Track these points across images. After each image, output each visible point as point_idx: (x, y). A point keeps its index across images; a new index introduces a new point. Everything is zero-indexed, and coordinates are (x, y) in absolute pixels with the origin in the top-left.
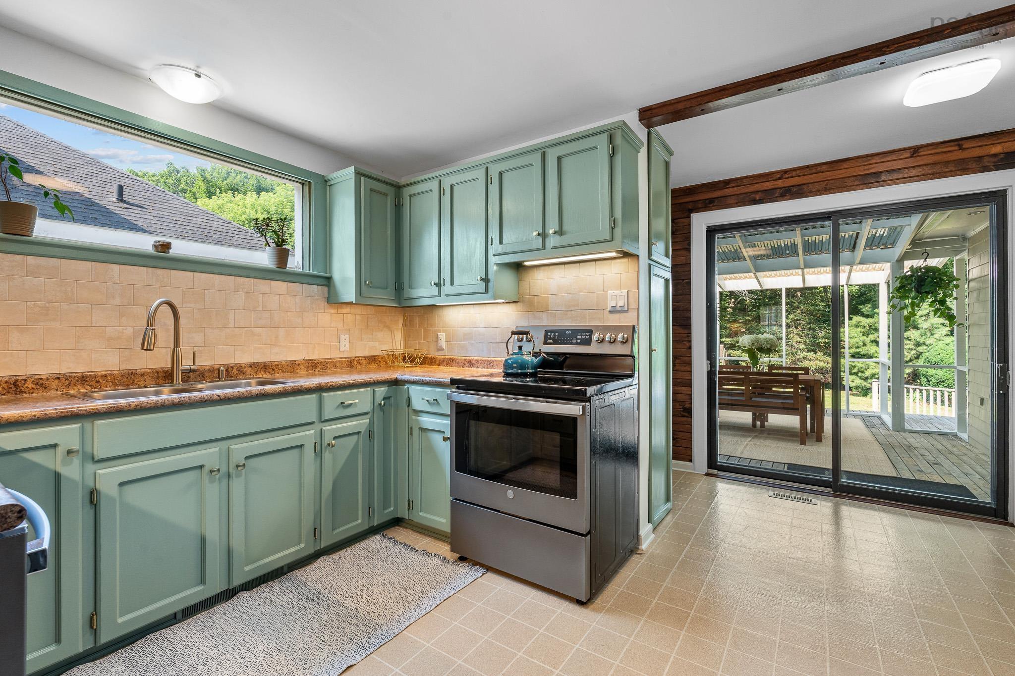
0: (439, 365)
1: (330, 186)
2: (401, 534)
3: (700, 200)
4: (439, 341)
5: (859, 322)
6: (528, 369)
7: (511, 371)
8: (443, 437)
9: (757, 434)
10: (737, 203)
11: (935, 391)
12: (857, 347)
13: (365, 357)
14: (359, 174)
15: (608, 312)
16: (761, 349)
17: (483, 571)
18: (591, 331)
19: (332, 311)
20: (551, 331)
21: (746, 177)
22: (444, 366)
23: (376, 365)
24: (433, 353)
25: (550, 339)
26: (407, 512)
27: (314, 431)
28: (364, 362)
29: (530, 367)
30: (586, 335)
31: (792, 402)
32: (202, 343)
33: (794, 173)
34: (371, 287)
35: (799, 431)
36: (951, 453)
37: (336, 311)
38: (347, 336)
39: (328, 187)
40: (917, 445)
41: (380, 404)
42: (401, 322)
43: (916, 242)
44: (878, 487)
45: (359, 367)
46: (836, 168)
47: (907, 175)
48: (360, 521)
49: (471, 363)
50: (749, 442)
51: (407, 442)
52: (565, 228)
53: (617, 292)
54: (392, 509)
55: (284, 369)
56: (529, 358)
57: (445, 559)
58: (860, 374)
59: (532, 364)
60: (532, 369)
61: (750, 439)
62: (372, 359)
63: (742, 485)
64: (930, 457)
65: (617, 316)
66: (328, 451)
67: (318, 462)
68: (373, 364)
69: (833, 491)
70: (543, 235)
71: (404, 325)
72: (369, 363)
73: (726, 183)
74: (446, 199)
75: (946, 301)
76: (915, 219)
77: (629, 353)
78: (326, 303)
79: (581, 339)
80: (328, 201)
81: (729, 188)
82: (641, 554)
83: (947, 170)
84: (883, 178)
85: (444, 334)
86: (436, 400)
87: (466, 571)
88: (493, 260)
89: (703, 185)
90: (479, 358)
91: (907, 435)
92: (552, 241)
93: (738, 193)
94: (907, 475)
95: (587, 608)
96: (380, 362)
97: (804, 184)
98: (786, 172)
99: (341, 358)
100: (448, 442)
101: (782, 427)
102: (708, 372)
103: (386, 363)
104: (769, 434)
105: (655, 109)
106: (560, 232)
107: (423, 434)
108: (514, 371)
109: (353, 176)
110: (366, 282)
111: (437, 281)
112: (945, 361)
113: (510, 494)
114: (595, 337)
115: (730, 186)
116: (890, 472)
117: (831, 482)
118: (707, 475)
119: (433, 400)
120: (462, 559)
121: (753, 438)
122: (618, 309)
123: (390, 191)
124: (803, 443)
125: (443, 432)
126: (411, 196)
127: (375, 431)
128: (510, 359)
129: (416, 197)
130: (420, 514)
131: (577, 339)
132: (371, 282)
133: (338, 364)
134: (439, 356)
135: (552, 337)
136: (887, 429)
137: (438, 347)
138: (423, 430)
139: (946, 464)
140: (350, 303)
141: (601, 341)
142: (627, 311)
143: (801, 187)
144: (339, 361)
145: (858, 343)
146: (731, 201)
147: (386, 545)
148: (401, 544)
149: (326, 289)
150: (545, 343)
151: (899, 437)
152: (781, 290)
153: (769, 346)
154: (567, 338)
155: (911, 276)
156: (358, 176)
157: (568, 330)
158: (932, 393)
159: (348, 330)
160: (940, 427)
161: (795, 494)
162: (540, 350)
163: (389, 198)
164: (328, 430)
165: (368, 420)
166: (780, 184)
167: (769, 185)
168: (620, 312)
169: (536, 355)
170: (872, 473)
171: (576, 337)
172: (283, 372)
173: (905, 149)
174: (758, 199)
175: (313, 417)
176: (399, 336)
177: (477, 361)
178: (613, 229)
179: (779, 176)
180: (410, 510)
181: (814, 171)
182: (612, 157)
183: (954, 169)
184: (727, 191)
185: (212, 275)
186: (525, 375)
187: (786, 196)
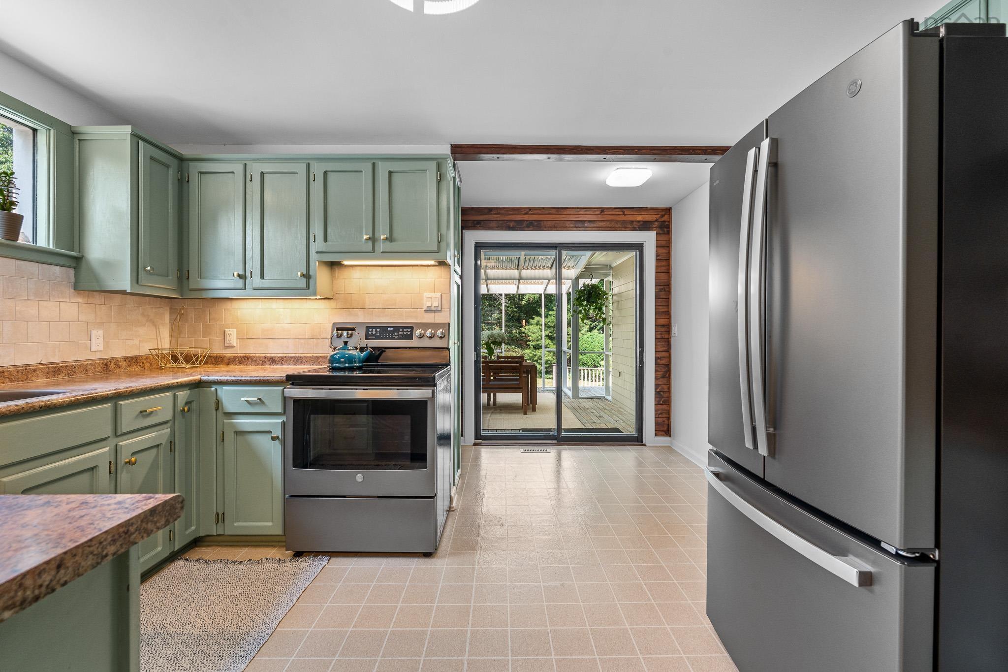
0: (228, 365)
1: (80, 140)
2: (208, 553)
3: (469, 220)
4: (228, 338)
5: (538, 321)
6: (355, 363)
7: (337, 365)
8: (272, 437)
9: (493, 411)
10: (497, 227)
11: (584, 370)
12: (537, 341)
13: (125, 359)
14: (136, 137)
15: (423, 311)
16: (494, 343)
17: (327, 559)
18: (412, 328)
19: (80, 300)
20: (372, 327)
21: (504, 208)
22: (236, 365)
23: (139, 367)
24: (217, 350)
25: (372, 334)
26: (215, 526)
27: (108, 448)
28: (124, 364)
29: (357, 361)
30: (407, 331)
31: (518, 383)
33: (535, 212)
34: (151, 274)
35: (521, 405)
36: (605, 409)
37: (85, 300)
38: (101, 332)
39: (77, 142)
40: (588, 407)
41: (183, 411)
42: (167, 318)
43: (587, 268)
44: (583, 435)
45: (117, 370)
46: (560, 213)
47: (598, 226)
48: (160, 549)
49: (273, 361)
50: (490, 417)
51: (215, 450)
52: (395, 235)
53: (432, 295)
54: (194, 528)
56: (355, 353)
57: (280, 560)
58: (539, 361)
59: (359, 358)
60: (359, 363)
61: (489, 415)
62: (134, 361)
63: (501, 448)
64: (596, 413)
65: (432, 315)
66: (125, 470)
67: (113, 482)
68: (135, 367)
69: (557, 442)
70: (373, 239)
71: (173, 321)
72: (129, 366)
73: (490, 210)
74: (254, 187)
75: (602, 308)
76: (589, 253)
77: (446, 346)
78: (73, 290)
79: (403, 335)
80: (77, 158)
81: (492, 214)
82: (454, 511)
83: (618, 226)
84: (586, 225)
85: (235, 330)
86: (260, 399)
87: (309, 563)
88: (313, 256)
89: (473, 208)
90: (285, 355)
91: (580, 400)
92: (381, 247)
93: (498, 219)
94: (589, 426)
95: (434, 557)
96: (143, 363)
97: (541, 221)
98: (530, 209)
99: (93, 360)
100: (277, 442)
101: (507, 404)
102: (475, 361)
103: (151, 364)
104: (501, 410)
105: (464, 147)
106: (390, 239)
107: (240, 438)
108: (342, 365)
109: (129, 138)
110: (144, 268)
111: (241, 273)
112: (587, 349)
113: (359, 477)
114: (418, 332)
115: (492, 213)
116: (579, 426)
117: (556, 436)
118: (475, 444)
119: (258, 399)
120: (298, 554)
121: (491, 414)
122: (433, 308)
123: (174, 162)
124: (525, 413)
125: (270, 432)
126: (201, 173)
127: (177, 441)
128: (336, 354)
129: (207, 176)
130: (235, 525)
131: (399, 335)
132: (152, 268)
133: (90, 368)
134: (228, 353)
135: (374, 333)
136: (569, 398)
137: (226, 345)
138: (239, 433)
139: (605, 416)
140: (123, 292)
141: (421, 337)
142: (440, 311)
143: (539, 222)
144: (91, 364)
145: (538, 337)
146: (493, 224)
147: (195, 568)
148: (214, 561)
149: (72, 272)
150: (367, 339)
151: (577, 402)
152: (501, 295)
153: (501, 340)
154: (389, 334)
155: (584, 290)
156: (136, 139)
157: (390, 327)
158: (590, 372)
159: (101, 325)
160: (595, 393)
161: (536, 448)
162: (367, 345)
163: (171, 172)
164: (125, 445)
165: (169, 429)
166: (526, 217)
167: (519, 217)
168: (434, 311)
169: (362, 350)
170: (571, 428)
171: (398, 333)
173: (597, 208)
174: (511, 226)
175: (108, 431)
176: (165, 333)
177: (282, 359)
178: (439, 242)
179: (525, 211)
180: (219, 524)
181: (547, 212)
182: (439, 182)
183: (620, 226)
184: (490, 217)
186: (351, 369)
187: (529, 227)
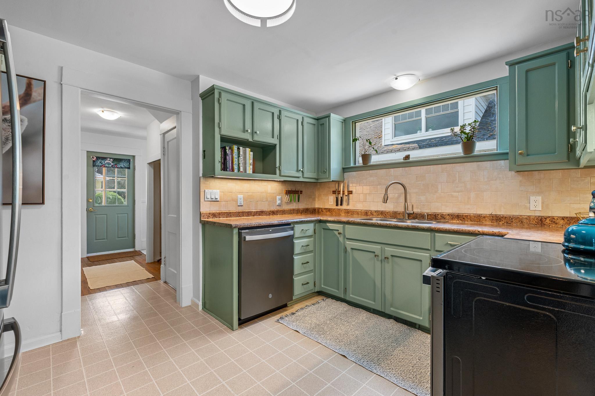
32: (424, 201)
55: (472, 219)
172: (471, 221)
185: (429, 166)
